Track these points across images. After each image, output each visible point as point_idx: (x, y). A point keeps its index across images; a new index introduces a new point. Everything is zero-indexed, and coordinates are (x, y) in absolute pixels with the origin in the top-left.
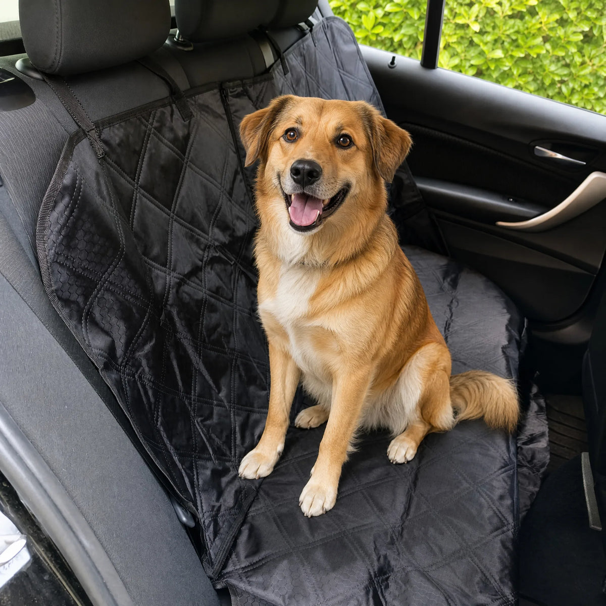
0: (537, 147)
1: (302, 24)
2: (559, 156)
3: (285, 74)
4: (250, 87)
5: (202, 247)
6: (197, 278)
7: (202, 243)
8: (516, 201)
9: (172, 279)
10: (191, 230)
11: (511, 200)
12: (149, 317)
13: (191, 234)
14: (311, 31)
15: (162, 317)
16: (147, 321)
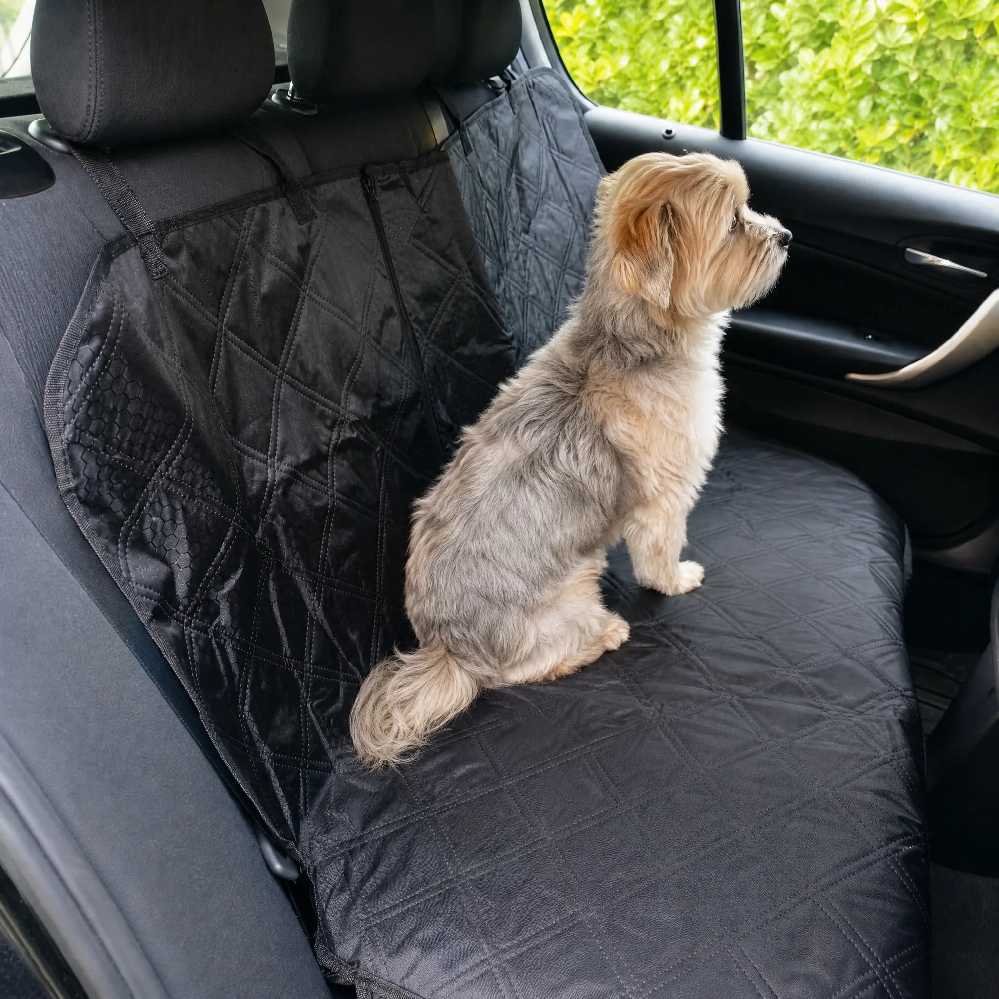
0: (909, 250)
1: (496, 79)
2: (945, 263)
3: (466, 155)
4: (412, 172)
5: (329, 422)
6: (319, 471)
7: (328, 417)
8: (877, 340)
9: (277, 472)
10: (311, 397)
11: (870, 337)
12: (234, 533)
13: (312, 403)
14: (508, 88)
15: (259, 534)
16: (232, 539)
